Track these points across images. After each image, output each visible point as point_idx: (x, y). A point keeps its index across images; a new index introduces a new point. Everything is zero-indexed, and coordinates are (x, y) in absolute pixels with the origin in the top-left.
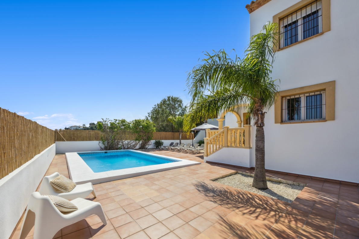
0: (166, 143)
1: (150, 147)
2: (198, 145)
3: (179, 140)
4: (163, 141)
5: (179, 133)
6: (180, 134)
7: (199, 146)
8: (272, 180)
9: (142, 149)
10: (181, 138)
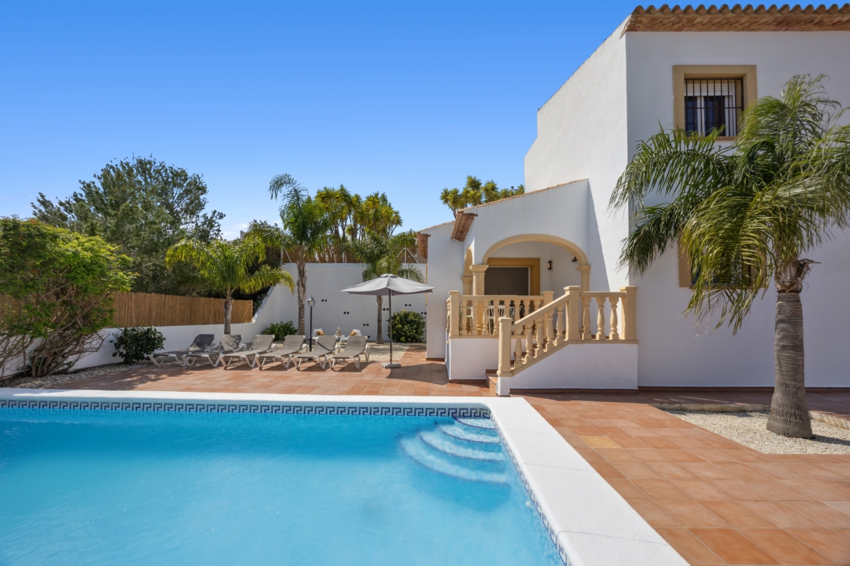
0: (176, 337)
1: (86, 360)
2: (271, 340)
3: (223, 325)
4: (163, 330)
5: (223, 300)
6: (226, 303)
7: (276, 340)
8: (727, 409)
9: (42, 375)
10: (229, 316)
